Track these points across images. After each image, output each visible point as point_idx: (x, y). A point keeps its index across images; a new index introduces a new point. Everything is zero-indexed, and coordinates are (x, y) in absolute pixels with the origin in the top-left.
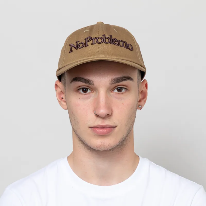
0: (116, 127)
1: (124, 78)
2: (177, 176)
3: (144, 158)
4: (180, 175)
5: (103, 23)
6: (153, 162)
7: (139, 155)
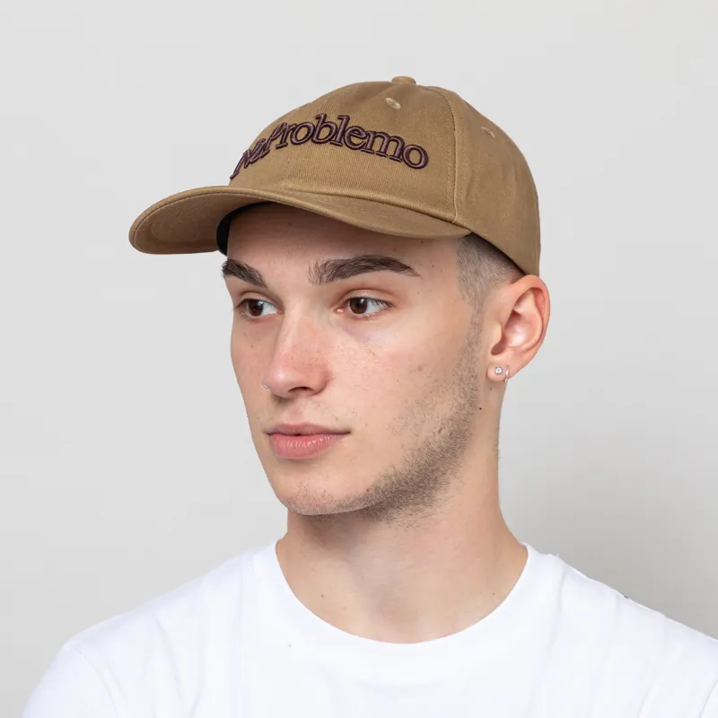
0: (347, 433)
1: (363, 264)
2: (660, 617)
3: (547, 553)
4: (668, 616)
5: (415, 82)
6: (575, 570)
7: (525, 544)
